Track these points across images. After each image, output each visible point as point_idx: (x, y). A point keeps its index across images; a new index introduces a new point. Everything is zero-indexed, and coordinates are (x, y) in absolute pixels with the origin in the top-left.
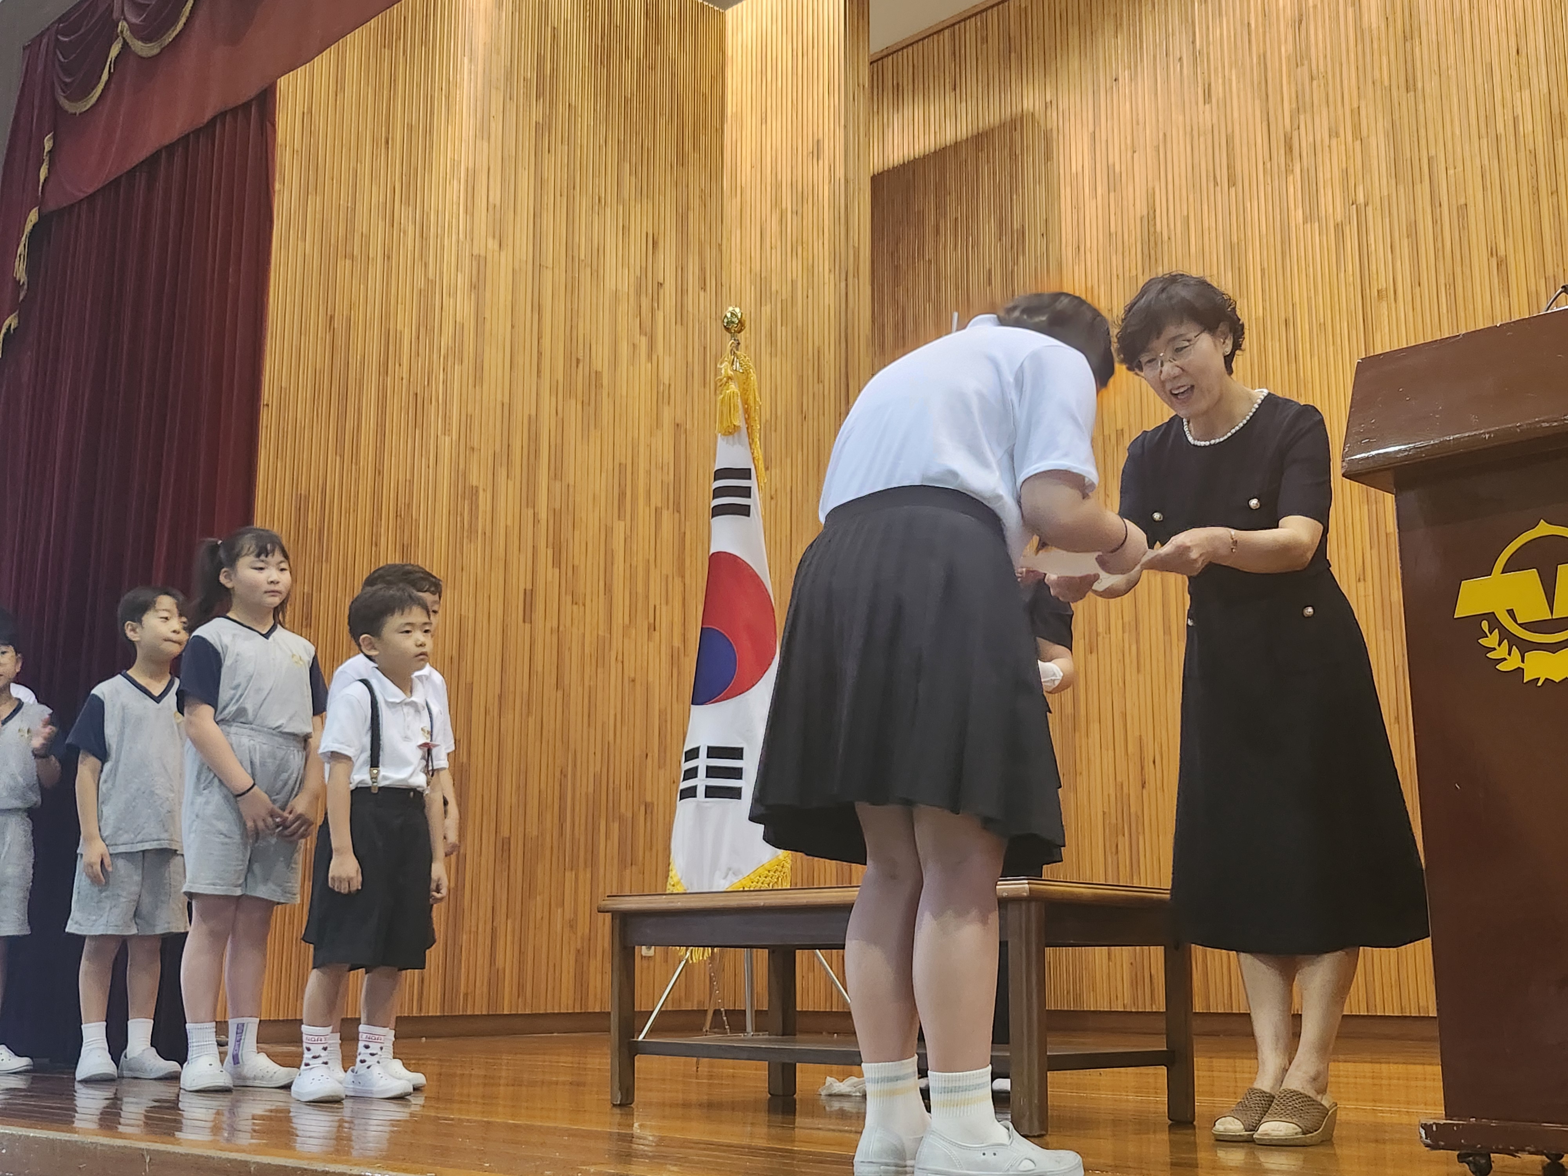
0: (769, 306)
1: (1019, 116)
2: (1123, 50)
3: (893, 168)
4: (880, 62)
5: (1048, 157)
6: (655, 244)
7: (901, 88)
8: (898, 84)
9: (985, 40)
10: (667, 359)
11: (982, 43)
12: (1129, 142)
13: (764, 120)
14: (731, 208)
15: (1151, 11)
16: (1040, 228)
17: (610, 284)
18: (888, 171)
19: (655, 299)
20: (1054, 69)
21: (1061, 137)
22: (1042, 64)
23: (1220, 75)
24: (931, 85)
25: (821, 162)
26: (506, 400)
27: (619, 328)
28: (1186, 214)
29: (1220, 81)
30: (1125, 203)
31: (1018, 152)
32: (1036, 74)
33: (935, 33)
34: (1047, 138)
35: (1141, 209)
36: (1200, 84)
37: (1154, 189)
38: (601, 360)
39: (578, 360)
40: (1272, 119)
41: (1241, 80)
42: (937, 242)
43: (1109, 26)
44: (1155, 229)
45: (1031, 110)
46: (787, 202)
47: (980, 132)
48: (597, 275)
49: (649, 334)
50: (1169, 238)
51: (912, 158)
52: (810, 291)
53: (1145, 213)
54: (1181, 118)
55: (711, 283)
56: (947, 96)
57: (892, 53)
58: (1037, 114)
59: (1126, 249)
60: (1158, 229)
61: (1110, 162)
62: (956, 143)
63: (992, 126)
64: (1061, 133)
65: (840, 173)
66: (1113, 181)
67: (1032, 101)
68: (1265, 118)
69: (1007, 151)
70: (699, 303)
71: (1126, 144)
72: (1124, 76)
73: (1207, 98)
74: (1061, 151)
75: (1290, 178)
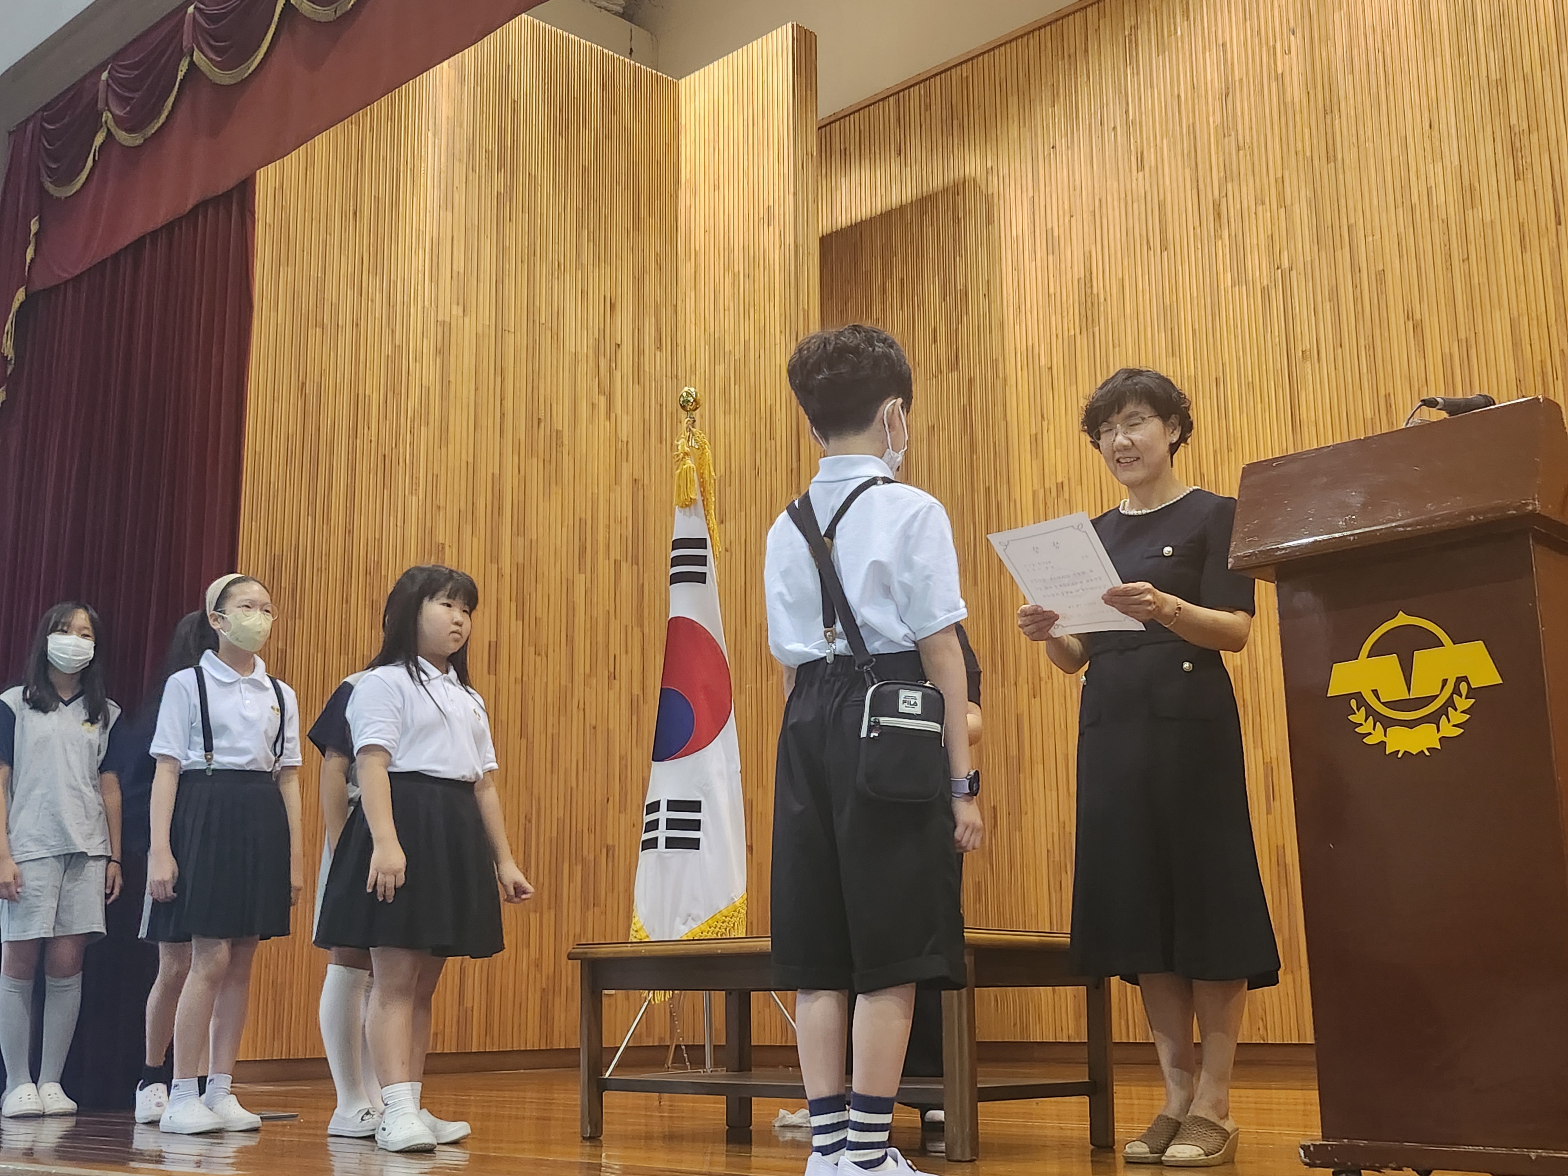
0: (722, 366)
1: (962, 180)
2: (1060, 119)
3: (841, 229)
4: (828, 127)
5: (989, 221)
6: (613, 306)
7: (848, 153)
8: (845, 149)
9: (928, 107)
10: (625, 416)
11: (926, 110)
12: (1067, 207)
13: (716, 187)
14: (686, 270)
15: (1086, 82)
16: (983, 289)
17: (570, 345)
18: (837, 232)
19: (614, 360)
20: (994, 136)
21: (1002, 202)
22: (983, 133)
23: (1152, 145)
24: (877, 151)
25: (771, 228)
26: (471, 460)
27: (578, 388)
28: (1121, 276)
29: (1152, 150)
30: (1063, 266)
31: (961, 215)
32: (977, 142)
33: (879, 101)
34: (989, 202)
35: (1079, 271)
36: (1133, 153)
37: (1090, 252)
38: (561, 420)
39: (540, 420)
40: (1201, 187)
41: (1172, 148)
42: (883, 302)
43: (1047, 94)
44: (1092, 290)
45: (973, 175)
46: (739, 266)
47: (924, 195)
48: (557, 338)
49: (607, 393)
50: (1105, 300)
51: (859, 220)
52: (762, 351)
53: (1083, 276)
54: (1115, 184)
55: (666, 342)
56: (893, 161)
57: (839, 119)
58: (978, 179)
59: (1065, 309)
60: (1095, 291)
61: (1049, 226)
62: (901, 206)
63: (935, 190)
64: (1002, 197)
65: (790, 239)
66: (1053, 245)
67: (974, 167)
68: (1195, 186)
69: (950, 216)
70: (655, 362)
71: (1064, 209)
72: (1061, 144)
73: (1141, 166)
74: (1002, 216)
75: (1220, 243)
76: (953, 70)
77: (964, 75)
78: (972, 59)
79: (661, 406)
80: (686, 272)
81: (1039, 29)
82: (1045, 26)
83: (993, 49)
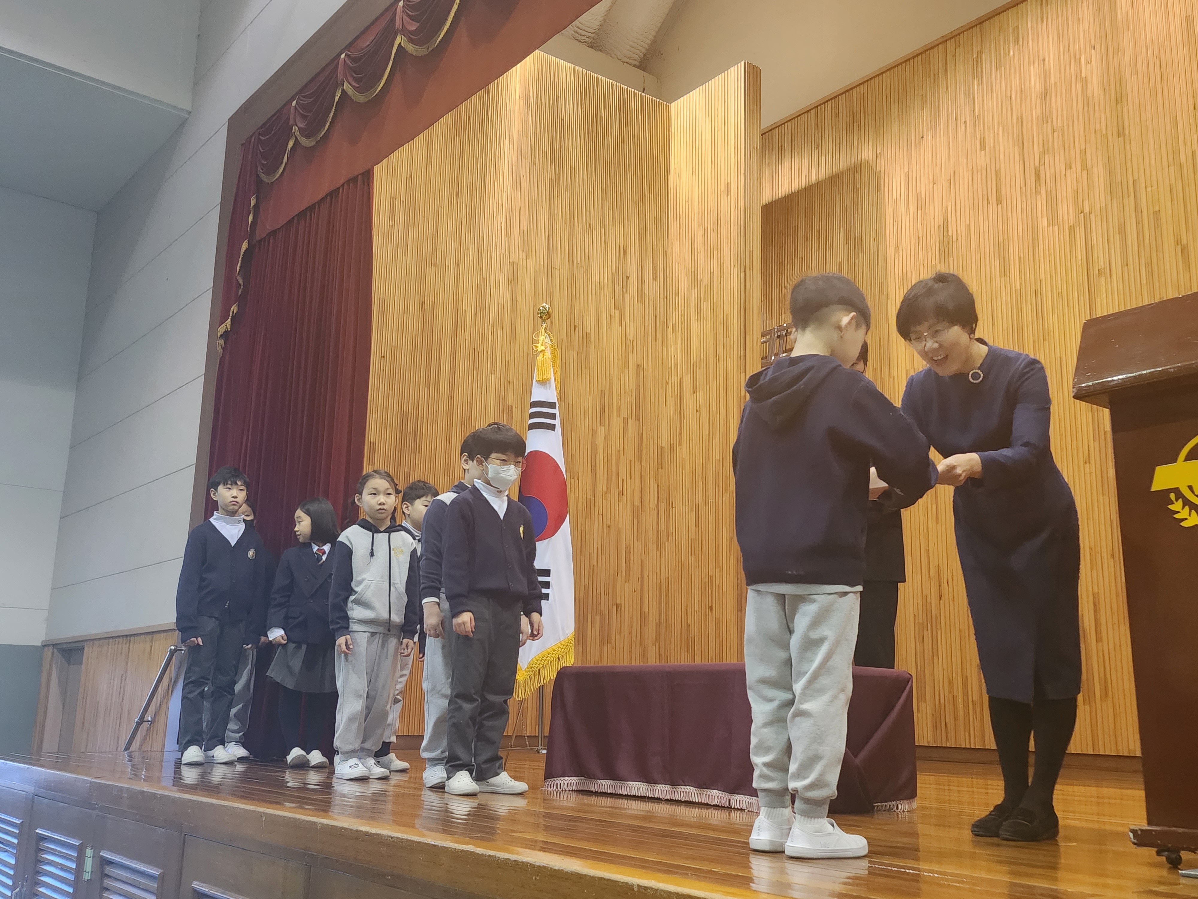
0: (696, 289)
1: (859, 163)
2: (927, 118)
3: (779, 199)
4: (768, 134)
5: (878, 189)
6: (625, 252)
7: (783, 148)
8: (782, 146)
9: (837, 115)
10: (631, 324)
11: (836, 117)
12: (931, 178)
16: (873, 235)
17: (596, 278)
18: (775, 201)
19: (625, 287)
20: (882, 132)
21: (886, 177)
22: (873, 130)
23: (991, 131)
24: (803, 146)
25: (729, 198)
27: (601, 305)
28: (968, 225)
29: (991, 136)
30: (928, 217)
31: (859, 186)
32: (870, 136)
33: (805, 112)
34: (878, 177)
35: (938, 220)
36: (978, 138)
37: (946, 208)
38: (590, 325)
39: (575, 326)
40: (1026, 159)
41: (1005, 134)
42: (806, 246)
43: (918, 103)
44: (948, 232)
45: (867, 159)
46: (708, 224)
47: (834, 174)
48: (587, 272)
49: (620, 309)
50: (957, 239)
51: (791, 192)
52: (722, 279)
53: (941, 223)
54: (965, 161)
55: (660, 275)
56: (813, 152)
57: (778, 127)
58: (871, 162)
59: (929, 247)
60: (950, 234)
61: (919, 191)
62: (818, 182)
63: (841, 170)
64: (886, 173)
65: (741, 204)
66: (920, 203)
67: (866, 153)
68: (1021, 158)
69: (851, 187)
70: (652, 288)
71: (929, 179)
72: (928, 135)
73: (983, 147)
74: (886, 185)
75: (1038, 197)
76: (854, 90)
77: (862, 92)
78: (867, 81)
79: (656, 317)
80: (673, 229)
81: (913, 58)
82: (917, 55)
83: (882, 73)
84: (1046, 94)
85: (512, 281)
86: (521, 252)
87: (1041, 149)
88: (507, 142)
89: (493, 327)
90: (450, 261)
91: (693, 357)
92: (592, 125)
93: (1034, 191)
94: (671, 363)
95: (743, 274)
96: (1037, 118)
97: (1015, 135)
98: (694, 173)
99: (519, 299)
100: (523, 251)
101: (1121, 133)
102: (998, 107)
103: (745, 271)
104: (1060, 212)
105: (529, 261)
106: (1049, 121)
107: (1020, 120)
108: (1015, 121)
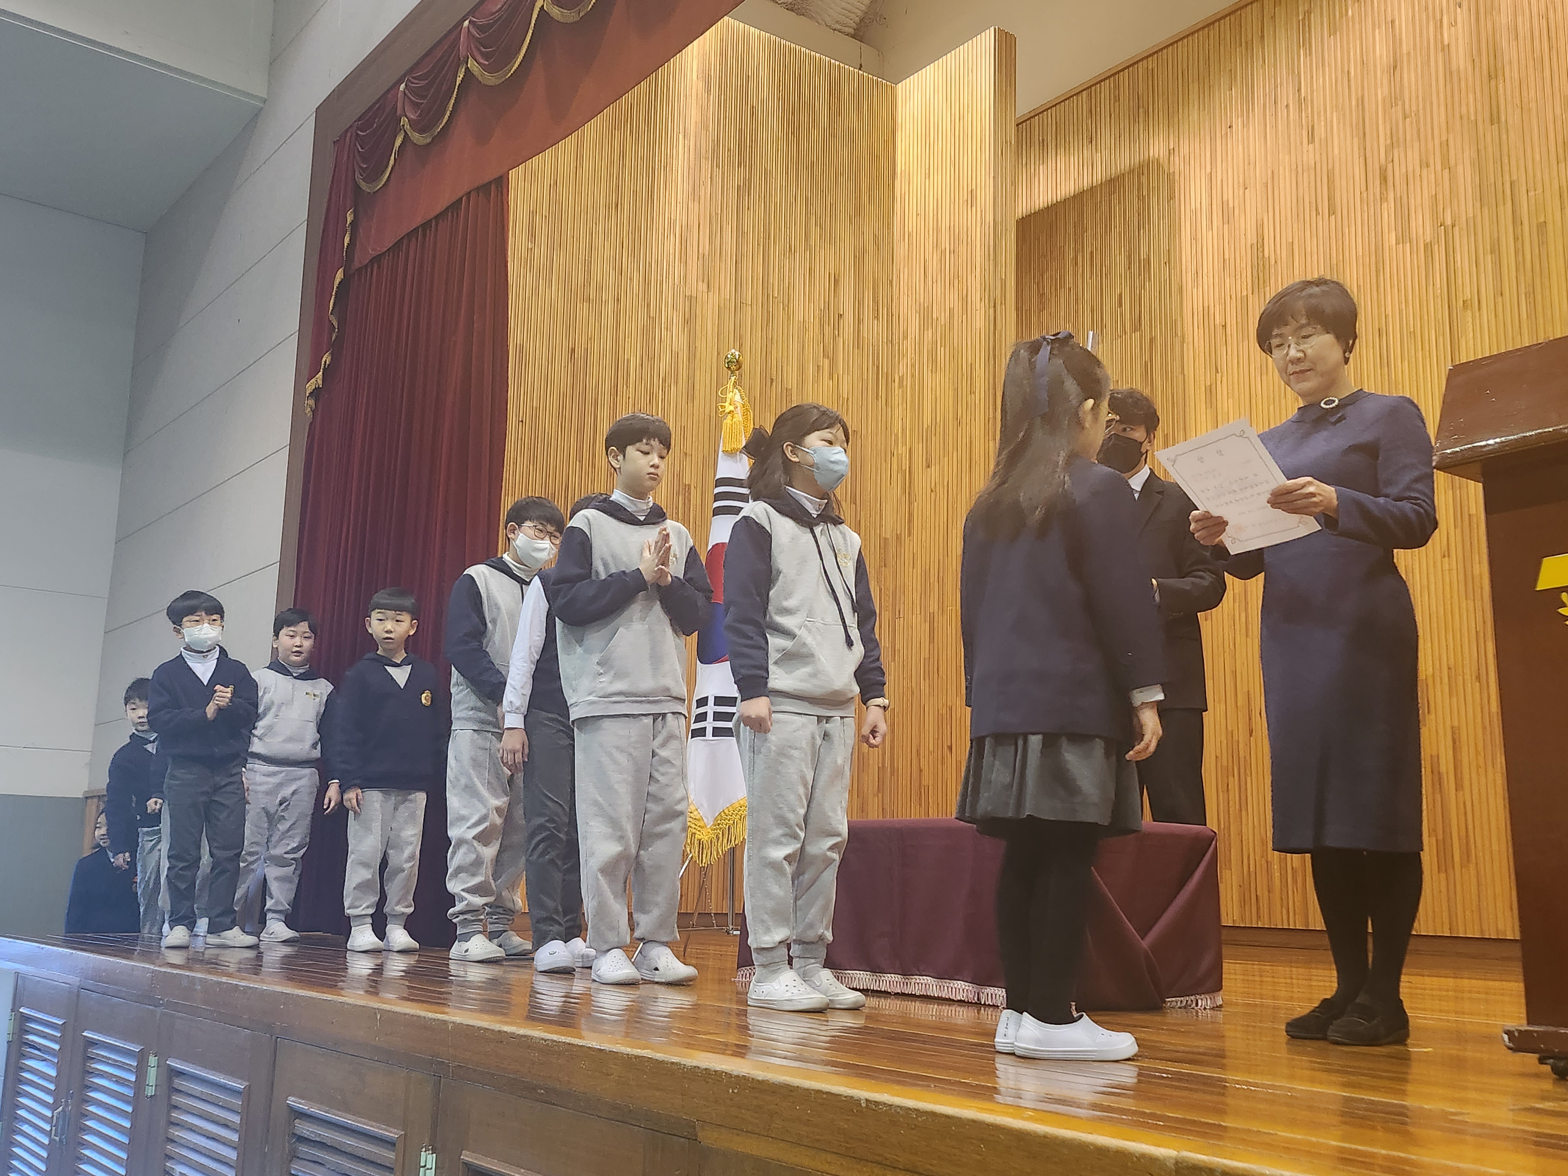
1: (1146, 162)
2: (1235, 102)
3: (1041, 209)
4: (1027, 122)
5: (1171, 197)
6: (836, 282)
7: (1045, 143)
8: (1043, 141)
9: (1117, 99)
10: (845, 378)
11: (1115, 101)
12: (1241, 181)
16: (1164, 258)
17: (799, 316)
18: (1034, 213)
19: (836, 327)
20: (1176, 119)
21: (1182, 180)
23: (1322, 118)
24: (1071, 140)
25: (974, 209)
27: (806, 353)
28: (1290, 240)
29: (1322, 123)
30: (1237, 233)
31: (1145, 192)
32: (1161, 126)
33: (1074, 95)
34: (1171, 179)
35: (1251, 238)
36: (1304, 127)
37: (1262, 219)
38: (792, 380)
39: (772, 380)
40: (1368, 154)
41: (1341, 121)
43: (1225, 81)
44: (1264, 254)
45: (1157, 156)
46: (946, 243)
47: (1113, 177)
48: (787, 306)
49: (831, 356)
50: (1276, 262)
51: (1056, 201)
52: (965, 317)
53: (1256, 241)
54: (1287, 158)
55: (883, 312)
56: (1085, 148)
57: (1038, 114)
58: (1161, 161)
59: (1238, 273)
60: (1266, 255)
61: (1225, 199)
62: (1092, 188)
63: (1123, 172)
64: (1182, 175)
65: (990, 217)
66: (1228, 216)
67: (1157, 149)
68: (1362, 154)
69: (1136, 193)
70: (873, 330)
71: (1239, 182)
72: (1238, 124)
73: (1311, 139)
74: (1182, 191)
75: (1385, 205)
76: (1140, 64)
77: (1150, 67)
78: (1157, 52)
79: (878, 367)
80: (900, 251)
81: (1219, 20)
82: (1224, 17)
83: (1177, 42)
84: (1395, 68)
85: (689, 321)
86: (700, 283)
87: (1389, 142)
88: (681, 137)
89: (664, 380)
90: (608, 295)
91: (927, 420)
92: (793, 114)
93: (1378, 198)
94: (898, 426)
95: (992, 310)
96: (1384, 99)
97: (1354, 123)
98: (927, 176)
99: (698, 344)
100: (703, 281)
101: (1494, 119)
102: (1332, 84)
103: (995, 306)
104: (1413, 224)
105: (711, 294)
106: (1400, 103)
107: (1361, 102)
108: (1354, 103)
